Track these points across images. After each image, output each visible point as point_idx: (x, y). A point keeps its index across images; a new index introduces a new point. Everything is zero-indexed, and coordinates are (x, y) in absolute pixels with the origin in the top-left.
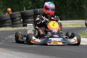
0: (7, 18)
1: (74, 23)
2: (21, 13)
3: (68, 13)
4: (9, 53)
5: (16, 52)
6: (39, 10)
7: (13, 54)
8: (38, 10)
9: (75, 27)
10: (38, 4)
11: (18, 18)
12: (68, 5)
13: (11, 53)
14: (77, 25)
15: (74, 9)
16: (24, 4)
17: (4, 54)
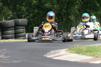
8: (19, 20)
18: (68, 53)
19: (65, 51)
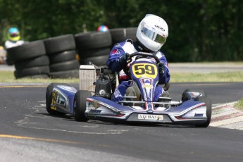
0: (37, 52)
1: (222, 71)
2: (77, 39)
3: (207, 41)
4: (45, 149)
5: (65, 147)
6: (125, 30)
7: (57, 153)
8: (123, 31)
9: (227, 83)
10: (123, 14)
11: (66, 53)
12: (205, 19)
13: (52, 151)
14: (232, 76)
15: (222, 31)
16: (82, 14)
17: (32, 152)
18: (241, 112)
19: (234, 107)
